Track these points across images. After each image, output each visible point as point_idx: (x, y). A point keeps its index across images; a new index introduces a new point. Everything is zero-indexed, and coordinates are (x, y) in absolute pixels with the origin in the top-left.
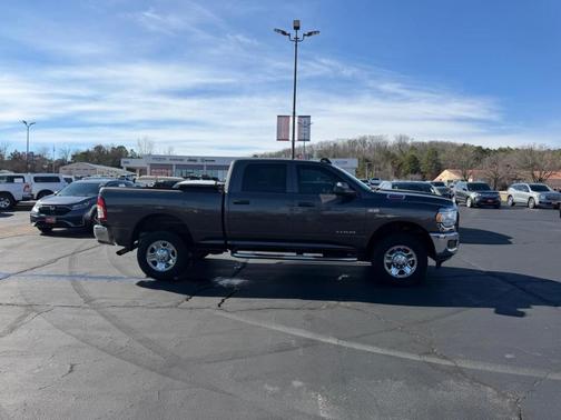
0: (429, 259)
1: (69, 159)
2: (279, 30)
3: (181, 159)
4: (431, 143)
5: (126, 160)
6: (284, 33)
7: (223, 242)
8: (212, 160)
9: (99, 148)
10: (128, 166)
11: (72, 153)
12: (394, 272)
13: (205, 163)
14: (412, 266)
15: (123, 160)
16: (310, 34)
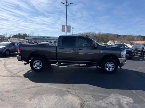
0: (118, 66)
1: (11, 37)
2: (62, 3)
3: (41, 37)
5: (26, 37)
6: (63, 3)
7: (56, 61)
8: (49, 37)
9: (19, 34)
10: (27, 39)
11: (12, 35)
12: (107, 69)
13: (47, 38)
14: (113, 68)
15: (25, 37)
16: (70, 4)
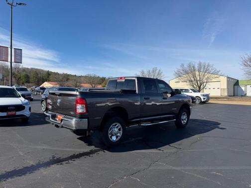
4: (32, 69)
